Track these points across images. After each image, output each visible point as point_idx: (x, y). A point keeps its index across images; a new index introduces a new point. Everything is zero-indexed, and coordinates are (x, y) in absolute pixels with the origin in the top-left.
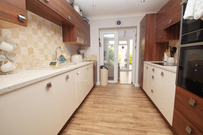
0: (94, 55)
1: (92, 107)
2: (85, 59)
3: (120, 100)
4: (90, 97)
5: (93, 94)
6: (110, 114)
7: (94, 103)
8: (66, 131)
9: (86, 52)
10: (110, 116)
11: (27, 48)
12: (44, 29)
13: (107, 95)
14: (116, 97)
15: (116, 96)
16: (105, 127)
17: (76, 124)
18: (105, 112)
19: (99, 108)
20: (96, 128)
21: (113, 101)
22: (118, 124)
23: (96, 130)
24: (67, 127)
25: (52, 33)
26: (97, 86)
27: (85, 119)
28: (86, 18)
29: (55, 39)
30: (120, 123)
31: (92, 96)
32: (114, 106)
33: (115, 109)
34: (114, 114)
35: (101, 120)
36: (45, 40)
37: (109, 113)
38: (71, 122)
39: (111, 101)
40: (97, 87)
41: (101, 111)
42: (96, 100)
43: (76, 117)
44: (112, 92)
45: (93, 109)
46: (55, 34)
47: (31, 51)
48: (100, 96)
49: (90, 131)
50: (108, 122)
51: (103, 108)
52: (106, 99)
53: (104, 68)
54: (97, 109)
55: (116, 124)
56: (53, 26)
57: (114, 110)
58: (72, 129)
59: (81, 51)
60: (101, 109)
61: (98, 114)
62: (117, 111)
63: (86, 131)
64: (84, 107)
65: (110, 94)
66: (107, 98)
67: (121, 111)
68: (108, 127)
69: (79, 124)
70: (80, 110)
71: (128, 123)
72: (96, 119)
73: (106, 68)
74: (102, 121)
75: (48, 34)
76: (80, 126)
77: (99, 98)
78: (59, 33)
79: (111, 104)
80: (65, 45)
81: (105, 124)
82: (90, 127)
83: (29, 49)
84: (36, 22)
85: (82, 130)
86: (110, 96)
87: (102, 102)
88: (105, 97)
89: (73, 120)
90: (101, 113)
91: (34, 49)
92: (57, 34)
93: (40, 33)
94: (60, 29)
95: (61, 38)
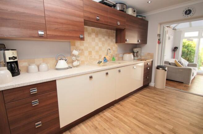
0: (150, 53)
1: (132, 104)
2: (139, 57)
3: (168, 109)
4: (136, 95)
5: (140, 93)
6: (146, 117)
7: (136, 101)
8: (104, 112)
9: (141, 50)
10: (144, 118)
11: (88, 51)
12: (100, 36)
13: (156, 99)
14: (166, 105)
15: (167, 103)
16: (133, 122)
17: (112, 110)
18: (141, 112)
19: (137, 107)
20: (126, 120)
21: (158, 107)
22: (148, 128)
23: (125, 121)
24: (106, 110)
25: (106, 37)
26: (150, 86)
27: (120, 110)
28: (142, 16)
29: (108, 42)
30: (150, 128)
31: (138, 95)
32: (156, 112)
33: (155, 114)
34: (150, 118)
35: (133, 116)
36: (100, 44)
37: (146, 115)
38: (110, 108)
39: (155, 106)
40: (149, 88)
41: (138, 110)
42: (140, 100)
43: (115, 106)
44: (165, 98)
45: (132, 105)
46: (109, 38)
47: (90, 53)
48: (147, 98)
49: (120, 120)
50: (139, 121)
51: (142, 109)
52: (151, 102)
53: (161, 69)
54: (135, 107)
55: (146, 126)
56: (107, 32)
57: (153, 114)
58: (109, 112)
59: (135, 50)
60: (139, 109)
61: (134, 111)
62: (156, 117)
63: (117, 118)
64: (126, 101)
65: (160, 99)
66: (154, 101)
67: (160, 119)
68: (136, 125)
69: (115, 112)
70: (121, 103)
71: (159, 131)
72: (130, 114)
73: (164, 69)
74: (134, 118)
75: (103, 39)
76: (115, 113)
77: (144, 99)
78: (112, 36)
79: (154, 108)
80: (118, 46)
81: (135, 121)
82: (121, 117)
83: (89, 52)
84: (94, 32)
85: (114, 116)
86: (159, 101)
87: (145, 103)
88: (151, 100)
89: (112, 107)
90: (137, 111)
91: (92, 52)
92: (110, 37)
93: (97, 40)
94: (114, 33)
95: (114, 40)
